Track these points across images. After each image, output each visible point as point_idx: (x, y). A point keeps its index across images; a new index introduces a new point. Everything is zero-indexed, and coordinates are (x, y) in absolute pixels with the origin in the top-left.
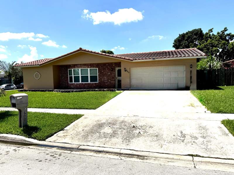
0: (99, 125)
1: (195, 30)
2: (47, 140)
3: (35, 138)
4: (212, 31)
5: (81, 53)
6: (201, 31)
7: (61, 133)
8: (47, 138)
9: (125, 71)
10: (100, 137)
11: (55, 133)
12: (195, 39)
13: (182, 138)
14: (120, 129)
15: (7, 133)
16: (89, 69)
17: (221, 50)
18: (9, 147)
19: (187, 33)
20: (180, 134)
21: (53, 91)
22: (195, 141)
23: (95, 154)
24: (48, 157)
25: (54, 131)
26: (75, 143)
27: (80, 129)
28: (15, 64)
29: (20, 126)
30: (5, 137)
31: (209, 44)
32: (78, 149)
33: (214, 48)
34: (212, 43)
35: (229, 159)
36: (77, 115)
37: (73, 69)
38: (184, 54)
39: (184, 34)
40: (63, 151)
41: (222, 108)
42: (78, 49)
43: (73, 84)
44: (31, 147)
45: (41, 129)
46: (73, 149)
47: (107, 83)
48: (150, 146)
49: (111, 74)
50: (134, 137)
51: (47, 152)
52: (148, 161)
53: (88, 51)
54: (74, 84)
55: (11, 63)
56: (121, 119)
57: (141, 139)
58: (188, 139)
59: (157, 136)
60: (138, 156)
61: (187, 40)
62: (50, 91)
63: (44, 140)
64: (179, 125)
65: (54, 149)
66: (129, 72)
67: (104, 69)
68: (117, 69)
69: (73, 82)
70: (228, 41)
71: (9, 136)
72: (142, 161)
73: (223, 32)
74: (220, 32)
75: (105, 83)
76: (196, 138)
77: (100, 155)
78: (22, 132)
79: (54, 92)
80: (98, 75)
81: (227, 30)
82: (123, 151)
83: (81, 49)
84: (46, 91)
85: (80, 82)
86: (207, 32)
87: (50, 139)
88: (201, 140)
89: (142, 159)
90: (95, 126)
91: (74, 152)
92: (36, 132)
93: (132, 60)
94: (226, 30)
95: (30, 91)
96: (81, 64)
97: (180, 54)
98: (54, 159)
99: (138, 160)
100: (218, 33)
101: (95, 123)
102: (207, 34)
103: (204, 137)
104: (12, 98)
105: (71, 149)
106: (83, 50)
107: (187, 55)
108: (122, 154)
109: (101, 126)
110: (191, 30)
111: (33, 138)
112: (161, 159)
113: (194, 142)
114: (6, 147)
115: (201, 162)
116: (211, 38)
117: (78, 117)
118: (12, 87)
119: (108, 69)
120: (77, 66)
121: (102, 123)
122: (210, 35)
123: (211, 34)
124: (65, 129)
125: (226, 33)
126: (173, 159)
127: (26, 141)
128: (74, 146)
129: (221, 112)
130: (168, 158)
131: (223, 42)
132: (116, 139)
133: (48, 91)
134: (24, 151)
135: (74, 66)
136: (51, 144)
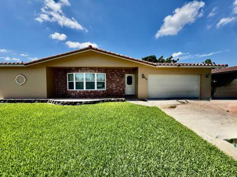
9: (143, 77)
16: (96, 74)
21: (46, 101)
37: (74, 74)
43: (74, 92)
47: (115, 90)
49: (120, 80)
54: (76, 91)
62: (42, 102)
66: (147, 79)
67: (112, 75)
68: (127, 76)
69: (75, 89)
73: (170, 58)
75: (113, 90)
80: (105, 81)
84: (34, 102)
85: (85, 89)
93: (156, 66)
96: (86, 68)
106: (93, 49)
119: (117, 75)
120: (81, 70)
133: (39, 101)
135: (77, 69)
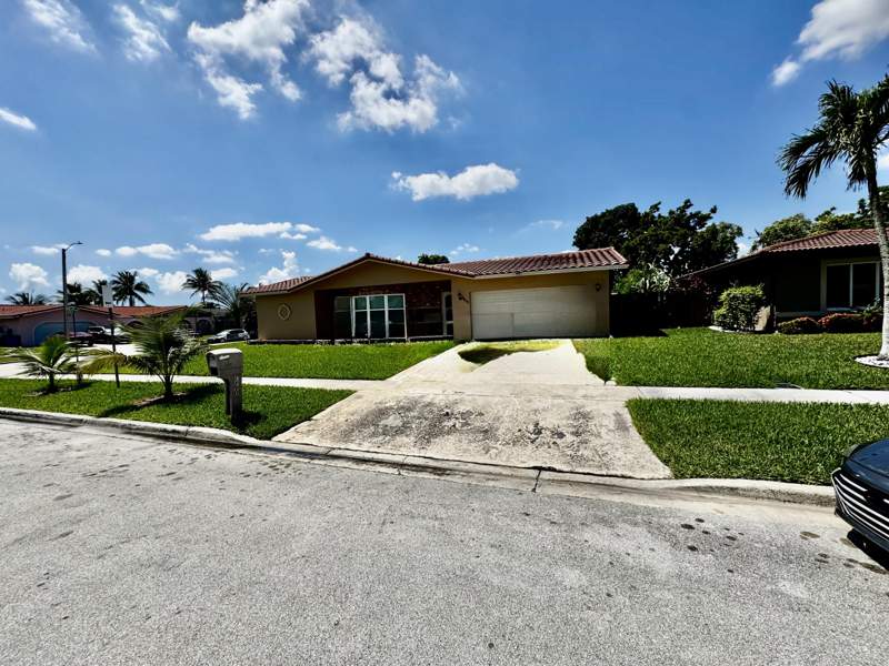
0: (380, 410)
1: (622, 207)
2: (275, 439)
3: (252, 436)
4: (658, 209)
5: (369, 263)
6: (636, 209)
7: (304, 426)
8: (276, 434)
9: (460, 299)
10: (374, 435)
11: (293, 426)
12: (621, 226)
13: (533, 436)
14: (419, 418)
15: (201, 426)
16: (386, 297)
17: (676, 250)
18: (200, 451)
19: (603, 215)
20: (531, 428)
21: (314, 343)
22: (558, 441)
23: (355, 466)
24: (265, 469)
25: (290, 422)
26: (324, 444)
27: (342, 419)
28: (246, 288)
29: (228, 412)
30: (197, 433)
31: (651, 236)
32: (327, 456)
33: (662, 246)
34: (657, 235)
35: (610, 476)
36: (343, 391)
37: (353, 298)
38: (606, 259)
39: (596, 216)
40: (296, 459)
41: (640, 376)
42: (363, 255)
44: (239, 451)
45: (266, 418)
46: (317, 455)
48: (465, 451)
50: (442, 433)
51: (266, 460)
52: (448, 478)
53: (383, 260)
55: (239, 287)
56: (428, 400)
57: (452, 438)
58: (546, 436)
59: (486, 431)
60: (435, 468)
61: (603, 230)
62: (309, 343)
63: (269, 439)
64: (536, 411)
65: (282, 456)
66: (469, 302)
67: (417, 295)
68: (445, 295)
70: (694, 228)
71: (206, 430)
72: (437, 477)
73: (682, 210)
74: (675, 209)
76: (561, 435)
77: (364, 466)
78: (229, 424)
79: (315, 346)
80: (404, 309)
81: (691, 205)
82: (410, 461)
83: (368, 255)
84: (300, 343)
86: (648, 211)
87: (280, 437)
88: (569, 438)
89: (439, 475)
90: (372, 413)
91: (316, 462)
92: (255, 424)
93: (473, 277)
94: (688, 207)
95: (268, 343)
96: (369, 287)
97: (591, 261)
98: (273, 473)
99: (432, 476)
100: (671, 213)
101: (374, 407)
102: (646, 214)
103: (576, 434)
104: (210, 357)
105: (312, 456)
106: (373, 258)
107: (605, 262)
108: (405, 465)
109: (383, 412)
110: (612, 207)
111: (247, 435)
112: (477, 475)
113: (554, 443)
114: (195, 450)
115: (553, 481)
116: (655, 223)
117: (343, 395)
118: (240, 335)
119: (426, 294)
120: (363, 291)
121: (387, 408)
122: (654, 217)
123: (656, 214)
124: (314, 418)
125: (688, 212)
126: (500, 474)
127: (234, 440)
128: (321, 450)
129: (636, 383)
130: (490, 473)
131: (682, 231)
132: (404, 438)
133: (305, 343)
134: (226, 458)
135: (356, 291)
136: (280, 446)
